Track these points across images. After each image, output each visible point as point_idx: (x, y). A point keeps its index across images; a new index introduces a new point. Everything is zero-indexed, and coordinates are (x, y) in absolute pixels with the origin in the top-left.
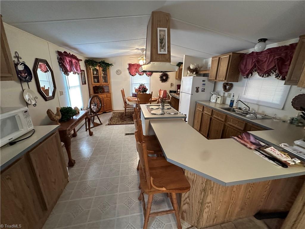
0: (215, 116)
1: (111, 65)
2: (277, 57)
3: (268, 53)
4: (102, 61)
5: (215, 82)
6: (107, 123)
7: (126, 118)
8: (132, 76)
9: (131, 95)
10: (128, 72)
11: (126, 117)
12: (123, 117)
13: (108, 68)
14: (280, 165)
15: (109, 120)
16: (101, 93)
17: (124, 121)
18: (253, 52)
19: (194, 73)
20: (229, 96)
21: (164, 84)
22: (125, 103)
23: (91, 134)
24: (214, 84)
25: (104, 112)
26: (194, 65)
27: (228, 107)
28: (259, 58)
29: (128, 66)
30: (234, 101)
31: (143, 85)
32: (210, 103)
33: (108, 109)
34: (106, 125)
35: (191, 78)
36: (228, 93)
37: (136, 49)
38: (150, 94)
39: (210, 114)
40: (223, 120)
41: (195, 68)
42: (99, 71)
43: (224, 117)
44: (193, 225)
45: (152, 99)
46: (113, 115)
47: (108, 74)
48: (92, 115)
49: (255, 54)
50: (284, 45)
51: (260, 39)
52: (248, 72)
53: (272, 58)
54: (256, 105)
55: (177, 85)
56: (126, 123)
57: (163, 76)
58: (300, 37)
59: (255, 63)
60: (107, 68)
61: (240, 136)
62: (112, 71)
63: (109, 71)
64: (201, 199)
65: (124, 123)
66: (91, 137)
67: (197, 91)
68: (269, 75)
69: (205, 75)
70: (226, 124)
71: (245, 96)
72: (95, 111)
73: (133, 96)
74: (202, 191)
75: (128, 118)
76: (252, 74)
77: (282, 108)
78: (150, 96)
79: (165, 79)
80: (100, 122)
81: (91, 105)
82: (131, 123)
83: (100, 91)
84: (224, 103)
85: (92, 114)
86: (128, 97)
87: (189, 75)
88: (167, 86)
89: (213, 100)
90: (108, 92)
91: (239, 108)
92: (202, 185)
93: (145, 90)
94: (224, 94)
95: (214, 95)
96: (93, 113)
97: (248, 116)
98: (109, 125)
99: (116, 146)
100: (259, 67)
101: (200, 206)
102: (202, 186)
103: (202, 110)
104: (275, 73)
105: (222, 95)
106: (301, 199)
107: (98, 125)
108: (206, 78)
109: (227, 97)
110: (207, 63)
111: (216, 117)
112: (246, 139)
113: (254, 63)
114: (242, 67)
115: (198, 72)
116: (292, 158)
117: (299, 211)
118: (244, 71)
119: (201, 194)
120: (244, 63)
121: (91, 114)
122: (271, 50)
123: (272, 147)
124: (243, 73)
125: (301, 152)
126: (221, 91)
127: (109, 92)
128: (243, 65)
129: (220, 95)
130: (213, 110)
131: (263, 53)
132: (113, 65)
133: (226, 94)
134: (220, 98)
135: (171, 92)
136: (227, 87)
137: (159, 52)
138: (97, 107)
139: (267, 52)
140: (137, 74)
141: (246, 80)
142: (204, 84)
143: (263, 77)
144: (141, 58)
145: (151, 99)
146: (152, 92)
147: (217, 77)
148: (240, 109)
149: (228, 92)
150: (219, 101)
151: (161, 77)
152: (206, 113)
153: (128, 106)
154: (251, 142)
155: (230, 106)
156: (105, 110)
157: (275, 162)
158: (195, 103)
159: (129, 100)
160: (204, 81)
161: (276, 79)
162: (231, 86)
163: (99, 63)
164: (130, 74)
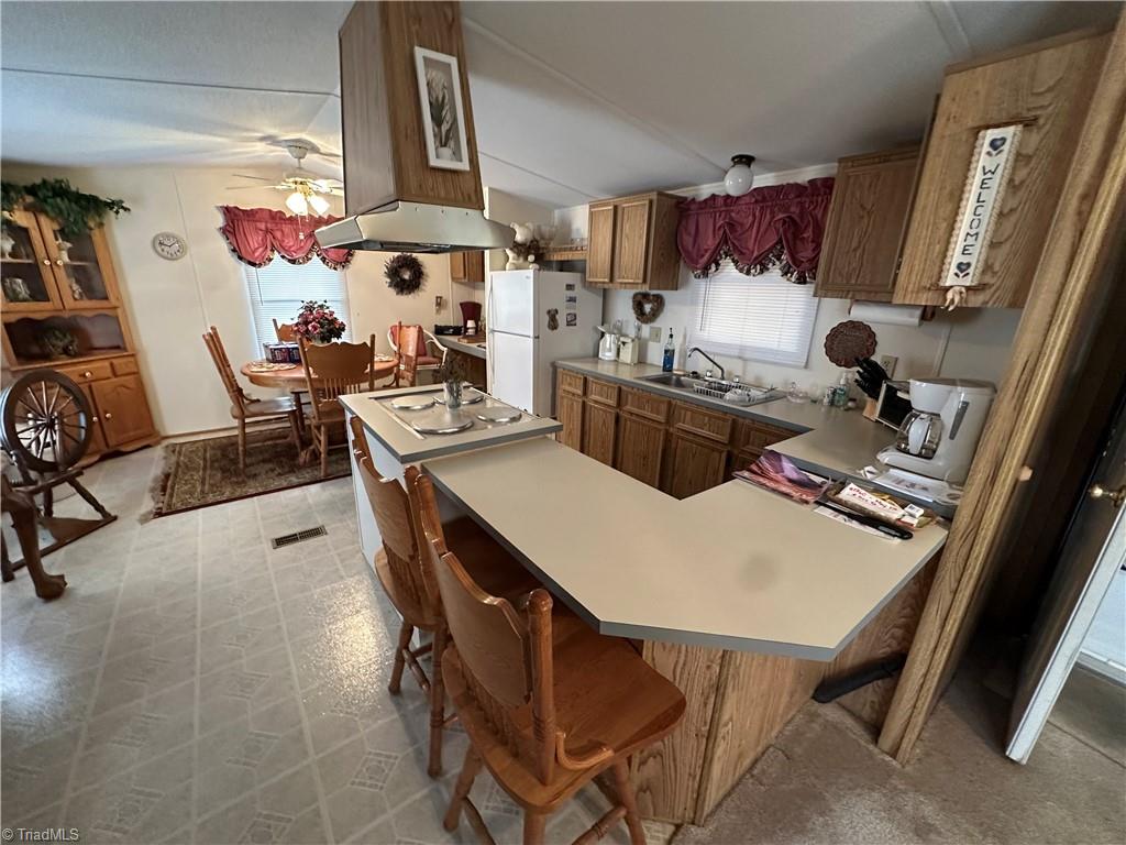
0: (632, 405)
1: (116, 205)
2: (781, 216)
3: (756, 201)
4: (44, 182)
5: (605, 290)
6: (148, 505)
7: (252, 465)
8: (253, 264)
9: (262, 355)
10: (222, 245)
11: (253, 459)
12: (235, 462)
13: (101, 225)
14: (894, 536)
15: (152, 490)
16: (75, 356)
17: (244, 482)
18: (714, 197)
19: (531, 258)
20: (656, 335)
21: (407, 300)
22: (237, 393)
23: (51, 589)
24: (601, 300)
25: (106, 450)
26: (527, 227)
27: (659, 372)
28: (733, 214)
29: (220, 221)
30: (673, 351)
31: (321, 306)
32: (597, 363)
33: (132, 434)
34: (144, 520)
35: (527, 277)
36: (651, 328)
37: (262, 139)
38: (365, 343)
39: (612, 402)
40: (661, 418)
41: (532, 242)
42: (35, 234)
43: (664, 408)
44: (679, 821)
45: (377, 367)
46: (174, 459)
47: (101, 255)
48: (35, 483)
49: (720, 202)
50: (791, 182)
51: (737, 157)
52: (705, 258)
53: (768, 216)
54: (735, 360)
55: (461, 304)
56: (260, 490)
57: (400, 267)
58: (841, 161)
59: (725, 232)
60: (92, 224)
61: (754, 467)
62: (125, 240)
63: (103, 236)
64: (705, 723)
65: (252, 491)
66: (54, 606)
67: (553, 325)
68: (764, 269)
69: (564, 266)
70: (671, 430)
71: (705, 335)
72: (48, 456)
73: (274, 361)
74: (709, 693)
75: (264, 461)
76: (718, 265)
77: (803, 364)
78: (365, 352)
79: (410, 281)
80: (99, 508)
81: (19, 428)
82: (285, 484)
83: (61, 344)
84: (641, 361)
85: (33, 474)
86: (248, 366)
87: (513, 267)
88: (420, 310)
89: (607, 354)
90: (118, 348)
91: (694, 373)
92: (708, 673)
93: (333, 328)
94: (639, 329)
95: (607, 336)
96: (41, 472)
97: (728, 395)
98: (159, 514)
99: (240, 616)
100: (737, 244)
101: (703, 747)
102: (708, 676)
103: (580, 392)
104: (778, 263)
105: (633, 335)
106: (934, 613)
107: (82, 529)
108: (578, 276)
109: (650, 339)
110: (566, 225)
111: (635, 410)
112: (772, 474)
113: (721, 232)
114: (688, 240)
115: (543, 254)
116: (903, 507)
117: (932, 645)
118: (695, 256)
119: (705, 704)
120: (692, 229)
121: (25, 475)
122: (762, 195)
123: (852, 485)
124: (692, 263)
125: (913, 485)
126: (627, 321)
127: (125, 349)
128: (689, 234)
129: (626, 336)
130: (620, 389)
131: (743, 202)
132: (126, 209)
133: (646, 330)
134: (630, 346)
135: (440, 331)
136: (648, 307)
137: (433, 162)
138: (62, 431)
139: (753, 200)
140: (276, 256)
141: (702, 283)
142: (572, 300)
143: (748, 273)
144: (293, 186)
145: (372, 366)
146: (373, 337)
147: (616, 274)
148: (695, 375)
149: (652, 325)
150: (627, 355)
151: (393, 272)
152: (596, 402)
153: (254, 408)
154: (790, 480)
155: (664, 370)
156: (112, 442)
157: (881, 528)
158: (551, 369)
159: (254, 379)
160: (570, 287)
161: (784, 280)
162: (659, 303)
163: (32, 190)
164: (240, 258)
